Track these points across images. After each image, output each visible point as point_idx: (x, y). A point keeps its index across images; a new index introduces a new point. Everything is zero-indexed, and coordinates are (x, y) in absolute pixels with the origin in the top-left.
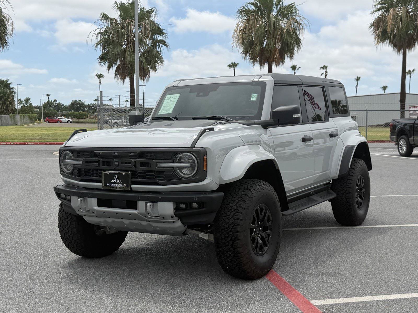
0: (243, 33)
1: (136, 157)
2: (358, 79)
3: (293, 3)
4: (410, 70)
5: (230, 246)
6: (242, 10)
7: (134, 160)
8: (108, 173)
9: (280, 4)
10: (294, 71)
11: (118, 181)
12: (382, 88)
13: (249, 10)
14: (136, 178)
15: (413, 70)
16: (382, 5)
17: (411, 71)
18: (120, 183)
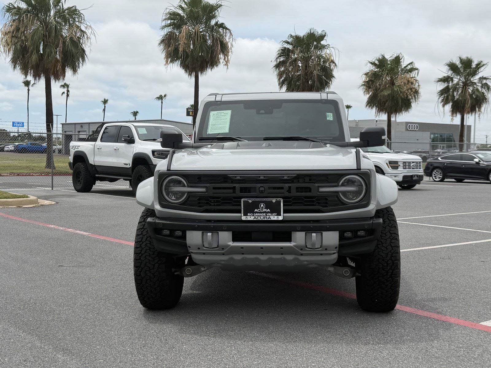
0: (12, 37)
1: (291, 182)
2: (105, 102)
3: (74, 6)
4: (161, 95)
5: (389, 276)
6: (9, 7)
7: (287, 185)
8: (250, 201)
9: (58, 5)
10: (27, 88)
11: (264, 210)
12: (132, 113)
13: (19, 9)
14: (291, 205)
15: (165, 96)
16: (172, 21)
17: (163, 96)
18: (268, 212)
